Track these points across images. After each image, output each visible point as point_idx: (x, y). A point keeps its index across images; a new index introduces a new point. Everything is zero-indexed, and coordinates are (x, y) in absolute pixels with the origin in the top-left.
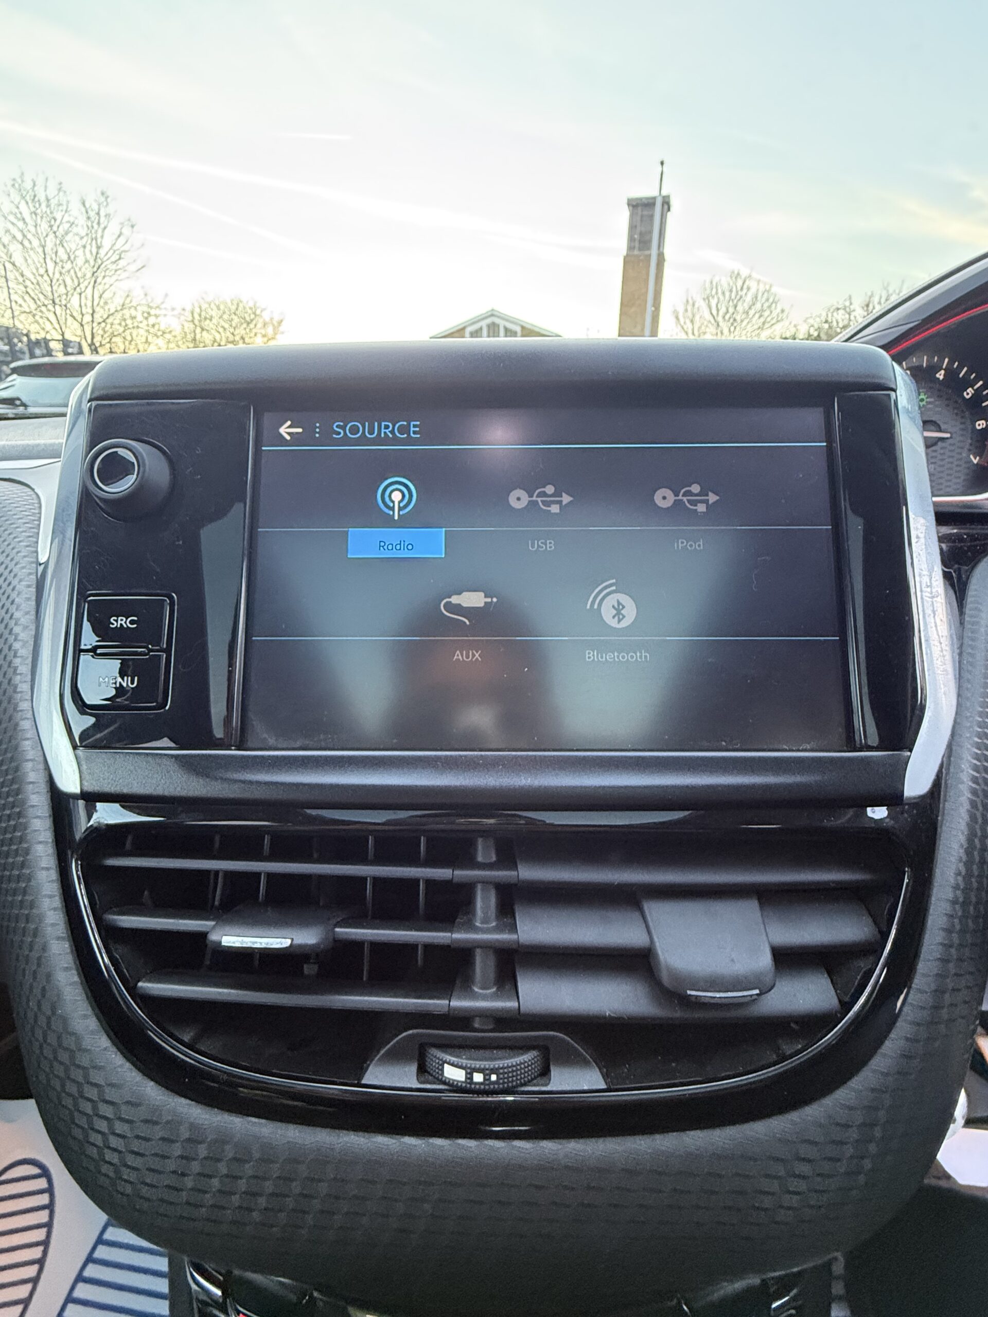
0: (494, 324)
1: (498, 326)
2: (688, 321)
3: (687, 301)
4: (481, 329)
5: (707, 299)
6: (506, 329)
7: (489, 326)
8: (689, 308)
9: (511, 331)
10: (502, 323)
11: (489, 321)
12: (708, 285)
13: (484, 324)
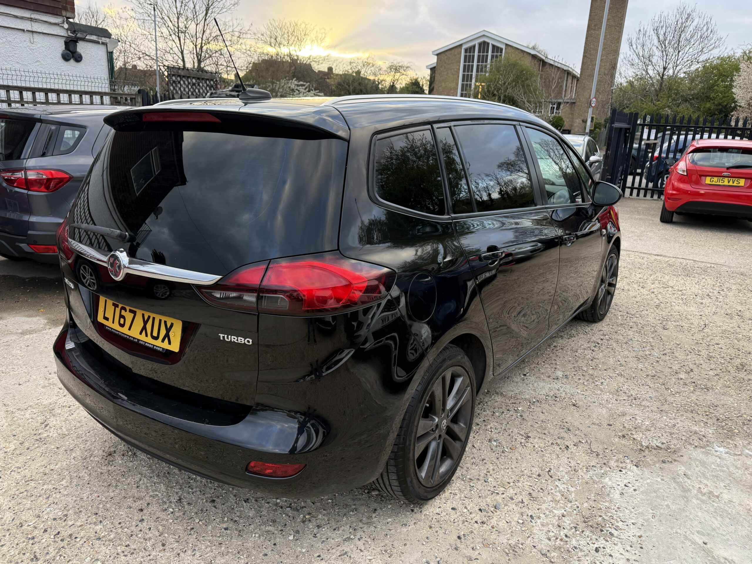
0: (484, 42)
1: (488, 43)
2: (639, 47)
3: (640, 30)
4: (474, 46)
5: (656, 30)
6: (494, 46)
7: (480, 44)
8: (641, 36)
9: (498, 48)
10: (491, 42)
11: (481, 40)
12: (656, 19)
13: (476, 42)
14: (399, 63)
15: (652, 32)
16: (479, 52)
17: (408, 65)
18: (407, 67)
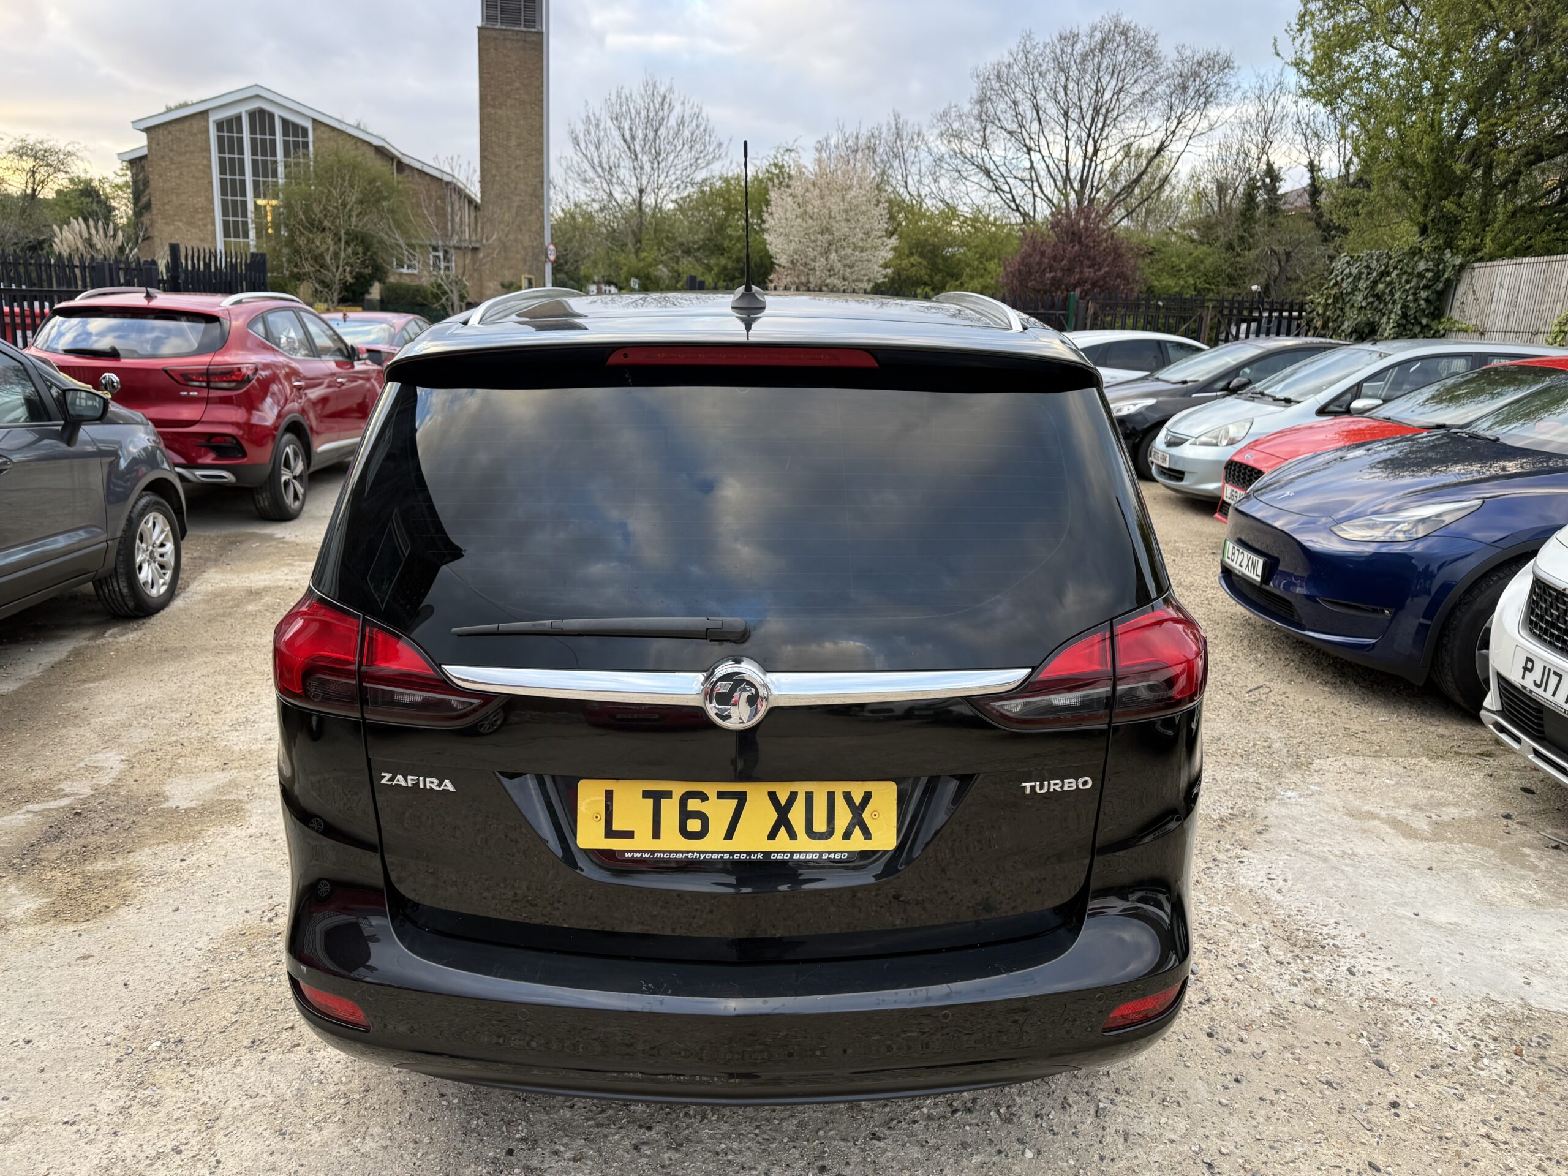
0: (262, 112)
1: (271, 115)
3: (588, 119)
5: (616, 119)
6: (285, 121)
7: (252, 115)
8: (592, 128)
9: (296, 126)
10: (277, 112)
11: (253, 106)
13: (243, 109)
14: (41, 143)
15: (609, 123)
16: (253, 131)
17: (70, 148)
18: (69, 154)
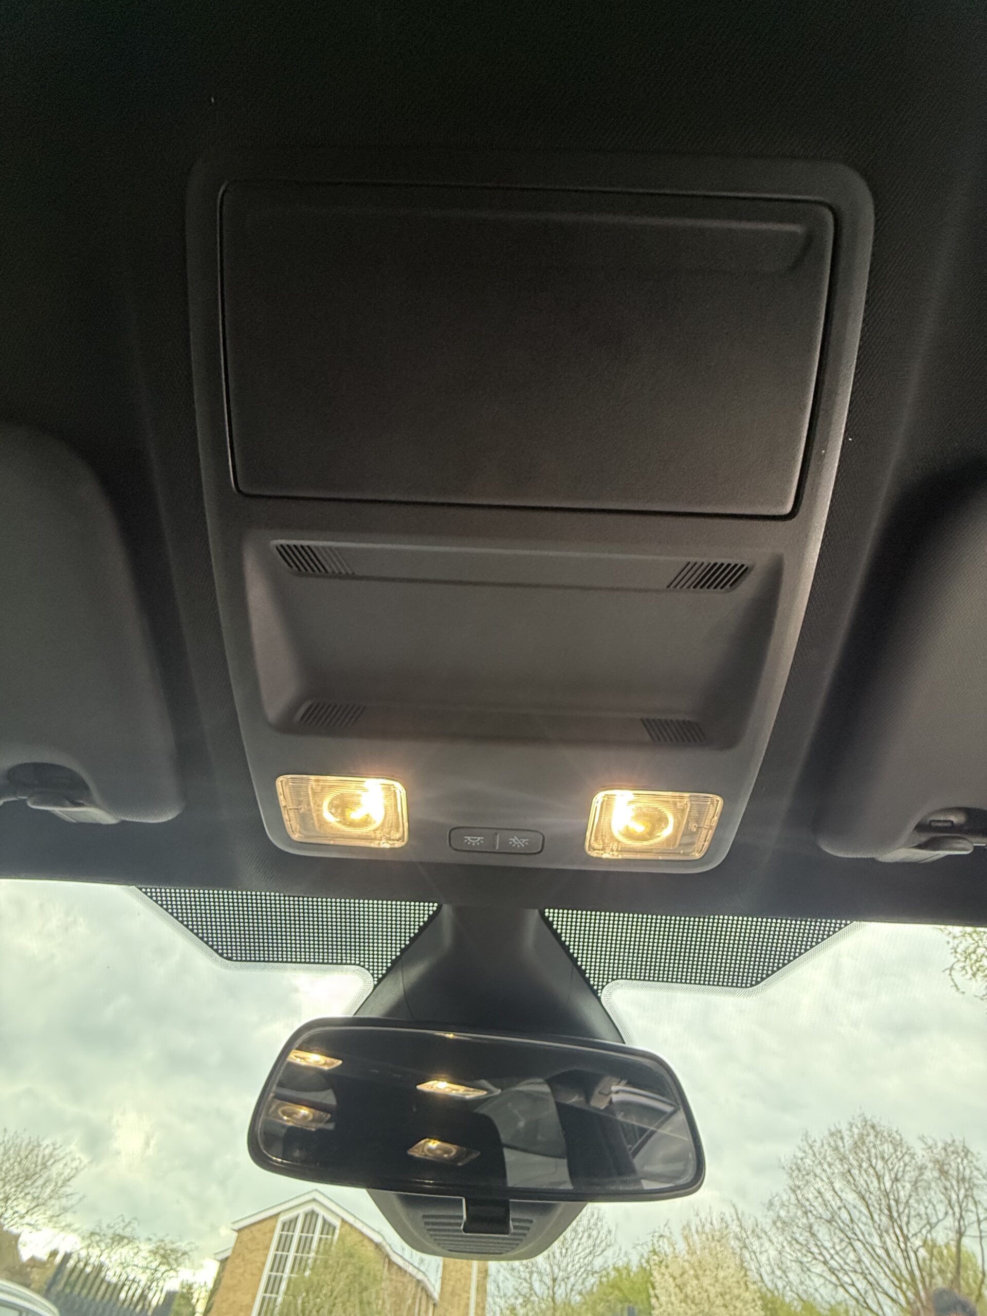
0: (313, 1212)
1: (317, 1215)
6: (325, 1221)
7: (305, 1216)
9: (330, 1225)
10: (322, 1212)
11: (308, 1208)
13: (301, 1211)
16: (302, 1230)
